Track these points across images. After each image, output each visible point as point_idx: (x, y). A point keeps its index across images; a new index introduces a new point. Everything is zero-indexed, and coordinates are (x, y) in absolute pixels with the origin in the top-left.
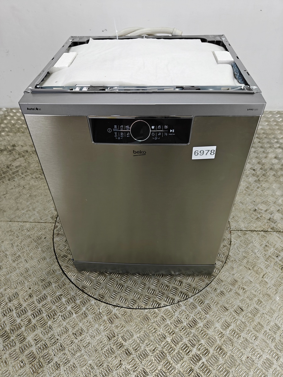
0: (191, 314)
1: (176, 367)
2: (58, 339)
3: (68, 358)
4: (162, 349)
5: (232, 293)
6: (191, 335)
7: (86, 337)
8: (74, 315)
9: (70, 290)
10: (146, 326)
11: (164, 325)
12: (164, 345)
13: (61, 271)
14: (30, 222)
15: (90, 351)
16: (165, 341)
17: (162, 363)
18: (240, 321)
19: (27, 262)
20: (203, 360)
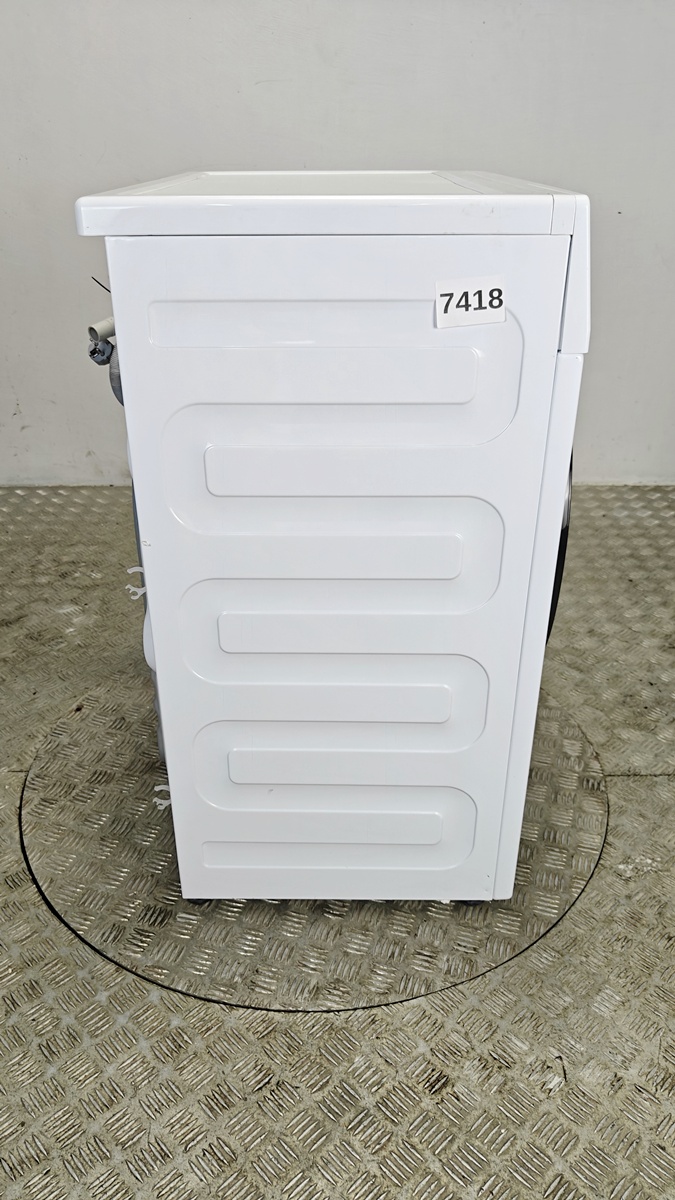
0: (498, 1022)
2: (23, 1124)
4: (405, 1138)
7: (129, 1111)
8: (87, 1041)
9: (73, 964)
10: (345, 1064)
11: (408, 1059)
12: (416, 1123)
13: (45, 907)
15: (141, 1156)
16: (417, 1113)
17: (409, 1185)
20: (559, 1166)
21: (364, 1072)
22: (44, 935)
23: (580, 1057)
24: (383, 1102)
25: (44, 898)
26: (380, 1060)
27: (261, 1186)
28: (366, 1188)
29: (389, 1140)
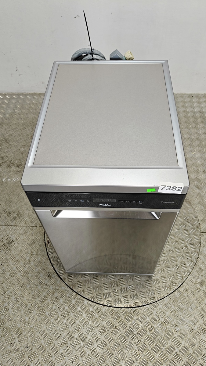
0: (166, 312)
1: (156, 357)
3: (71, 349)
4: (143, 342)
6: (167, 330)
8: (72, 314)
9: (65, 292)
10: (130, 322)
11: (145, 322)
12: (146, 338)
13: (56, 274)
14: (23, 226)
15: (87, 344)
16: (146, 336)
17: (144, 353)
19: (25, 265)
20: (177, 350)
21: (135, 325)
23: (184, 322)
24: (139, 333)
25: (56, 271)
27: (113, 352)
28: (135, 353)
29: (140, 342)
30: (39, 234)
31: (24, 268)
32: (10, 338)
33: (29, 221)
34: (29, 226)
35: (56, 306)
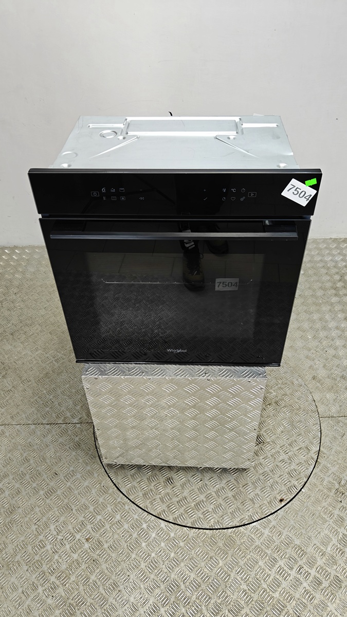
0: (283, 530)
1: (275, 596)
2: (129, 576)
3: (146, 596)
4: (255, 576)
5: (329, 500)
6: (287, 556)
8: (144, 544)
9: (131, 513)
11: (253, 547)
13: (116, 489)
14: (60, 424)
16: (258, 566)
17: (257, 593)
18: (341, 534)
20: (305, 584)
21: (239, 552)
22: (118, 500)
25: (115, 484)
26: (244, 548)
27: (210, 595)
29: (249, 578)
30: (86, 434)
31: (66, 482)
32: (52, 588)
33: (70, 417)
34: (69, 423)
35: (118, 534)
